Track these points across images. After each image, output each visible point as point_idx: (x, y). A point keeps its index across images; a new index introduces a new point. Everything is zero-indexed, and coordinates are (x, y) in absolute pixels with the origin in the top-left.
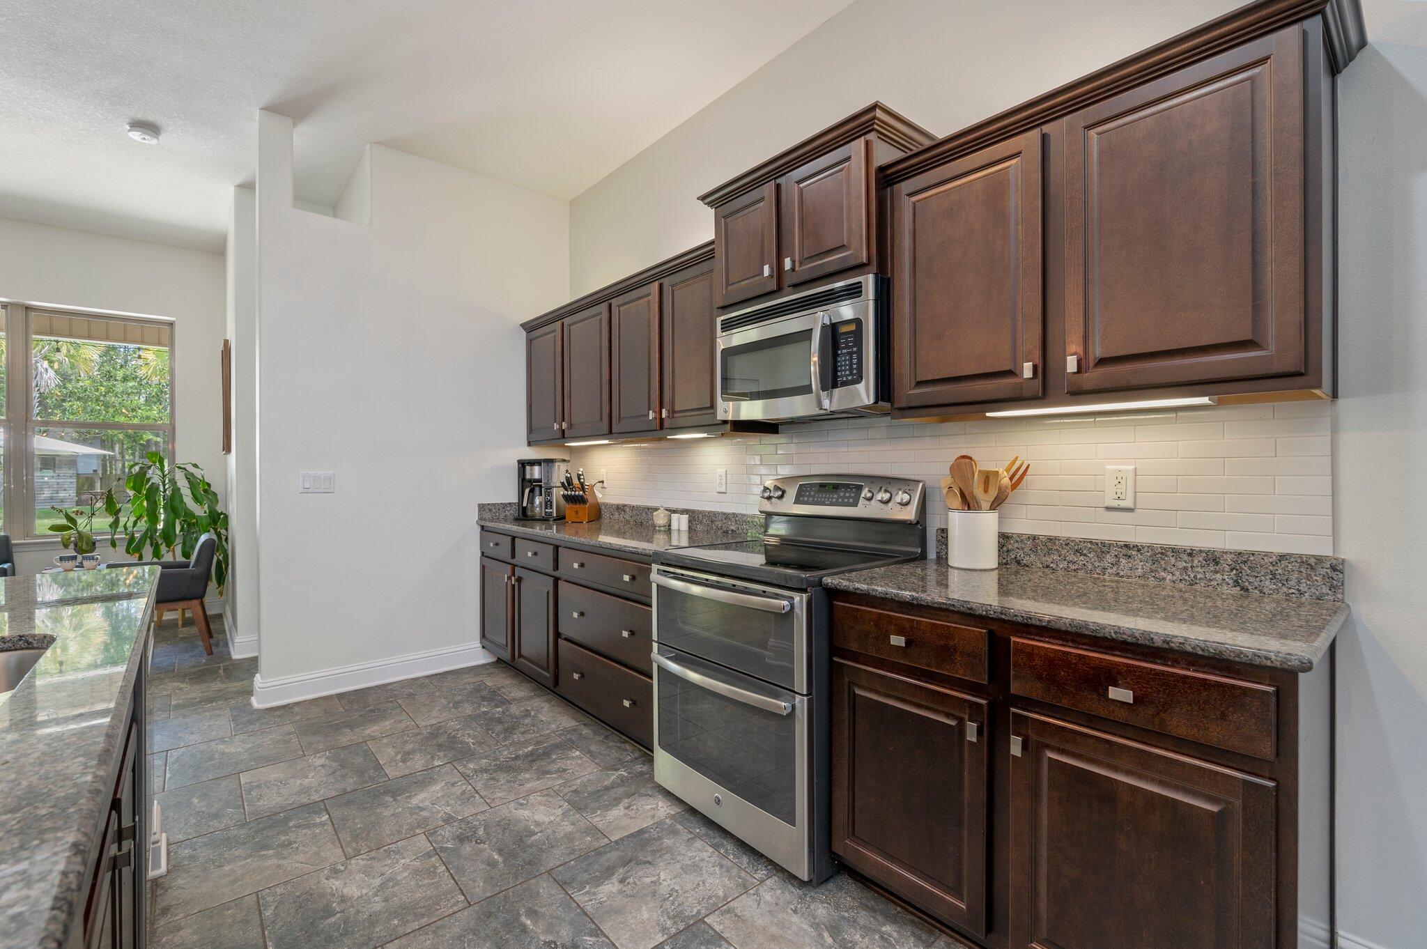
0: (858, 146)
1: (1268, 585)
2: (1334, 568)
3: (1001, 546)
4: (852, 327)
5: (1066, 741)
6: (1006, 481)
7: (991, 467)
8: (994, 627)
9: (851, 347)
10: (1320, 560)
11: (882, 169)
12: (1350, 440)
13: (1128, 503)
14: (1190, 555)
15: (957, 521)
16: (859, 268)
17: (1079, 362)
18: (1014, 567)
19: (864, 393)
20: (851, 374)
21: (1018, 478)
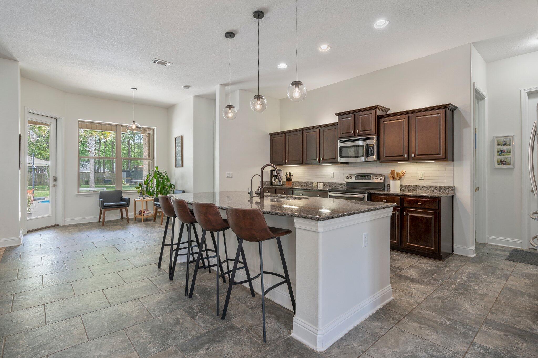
0: (374, 111)
1: (444, 191)
2: (453, 188)
3: (400, 187)
4: (372, 145)
5: (412, 212)
6: (401, 174)
7: (398, 172)
8: (401, 197)
9: (372, 149)
10: (451, 187)
11: (378, 116)
12: (455, 168)
13: (423, 178)
14: (433, 187)
15: (392, 182)
16: (374, 134)
17: (414, 155)
18: (402, 191)
19: (375, 158)
20: (372, 154)
21: (404, 174)
